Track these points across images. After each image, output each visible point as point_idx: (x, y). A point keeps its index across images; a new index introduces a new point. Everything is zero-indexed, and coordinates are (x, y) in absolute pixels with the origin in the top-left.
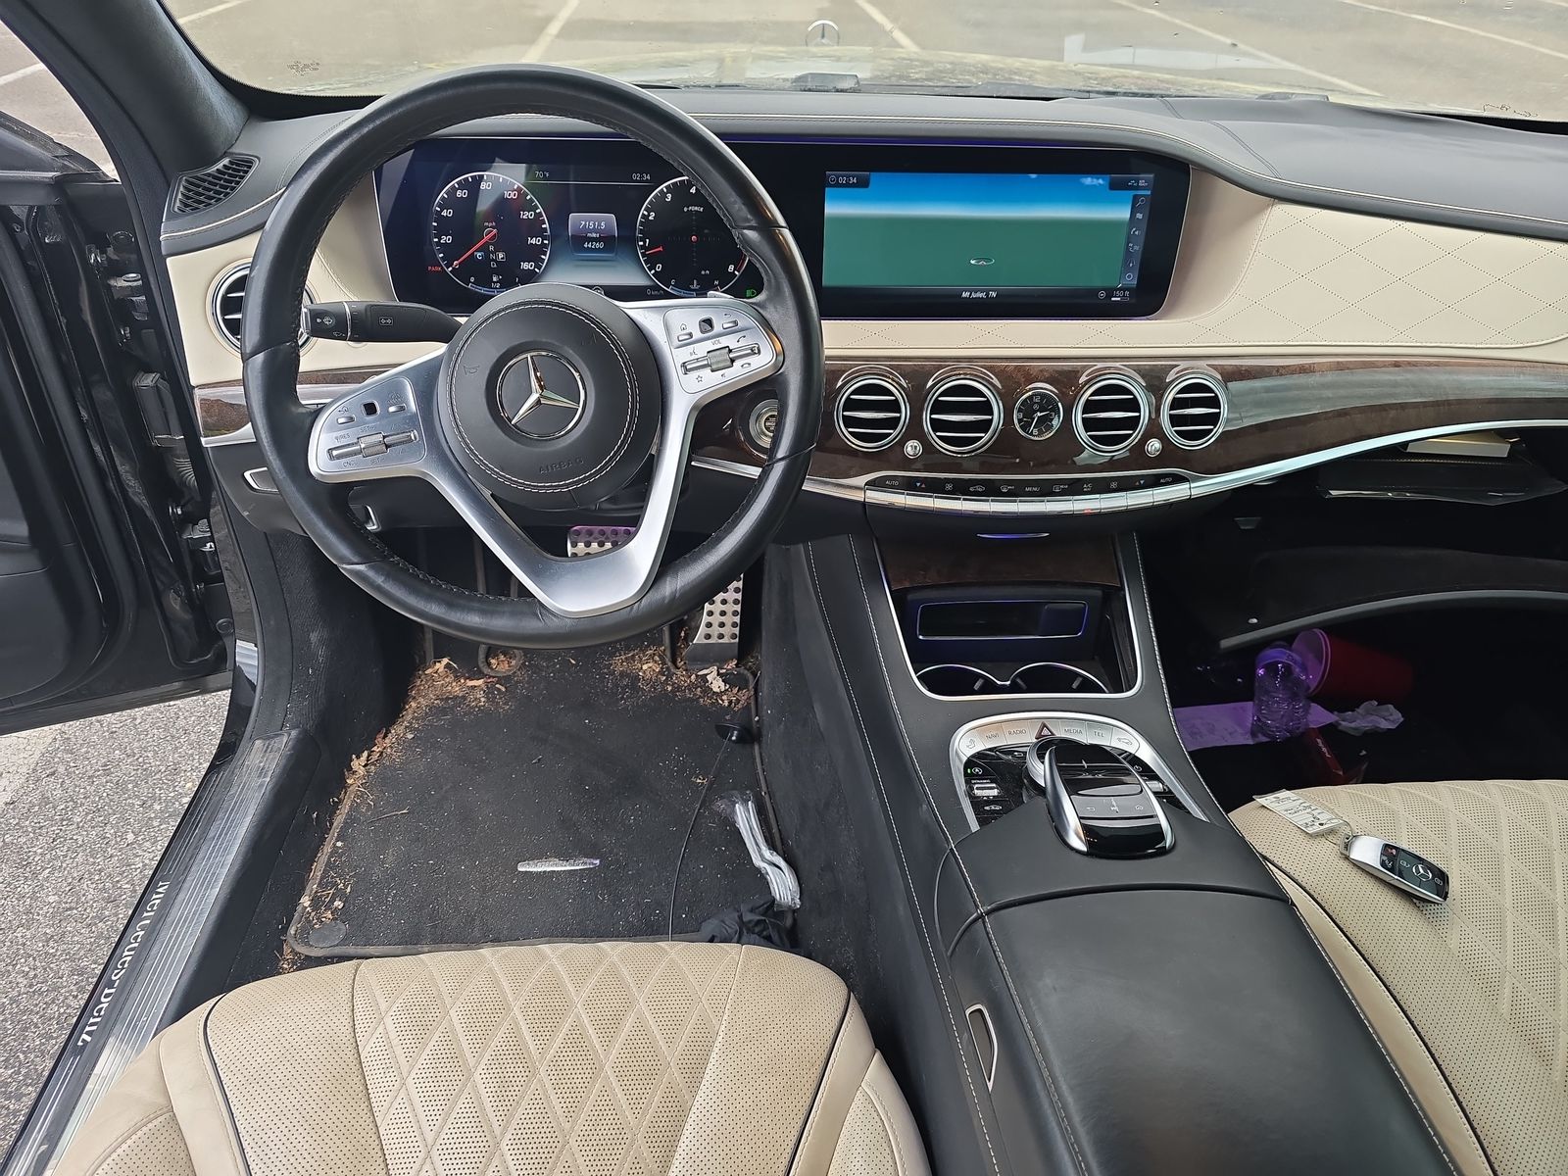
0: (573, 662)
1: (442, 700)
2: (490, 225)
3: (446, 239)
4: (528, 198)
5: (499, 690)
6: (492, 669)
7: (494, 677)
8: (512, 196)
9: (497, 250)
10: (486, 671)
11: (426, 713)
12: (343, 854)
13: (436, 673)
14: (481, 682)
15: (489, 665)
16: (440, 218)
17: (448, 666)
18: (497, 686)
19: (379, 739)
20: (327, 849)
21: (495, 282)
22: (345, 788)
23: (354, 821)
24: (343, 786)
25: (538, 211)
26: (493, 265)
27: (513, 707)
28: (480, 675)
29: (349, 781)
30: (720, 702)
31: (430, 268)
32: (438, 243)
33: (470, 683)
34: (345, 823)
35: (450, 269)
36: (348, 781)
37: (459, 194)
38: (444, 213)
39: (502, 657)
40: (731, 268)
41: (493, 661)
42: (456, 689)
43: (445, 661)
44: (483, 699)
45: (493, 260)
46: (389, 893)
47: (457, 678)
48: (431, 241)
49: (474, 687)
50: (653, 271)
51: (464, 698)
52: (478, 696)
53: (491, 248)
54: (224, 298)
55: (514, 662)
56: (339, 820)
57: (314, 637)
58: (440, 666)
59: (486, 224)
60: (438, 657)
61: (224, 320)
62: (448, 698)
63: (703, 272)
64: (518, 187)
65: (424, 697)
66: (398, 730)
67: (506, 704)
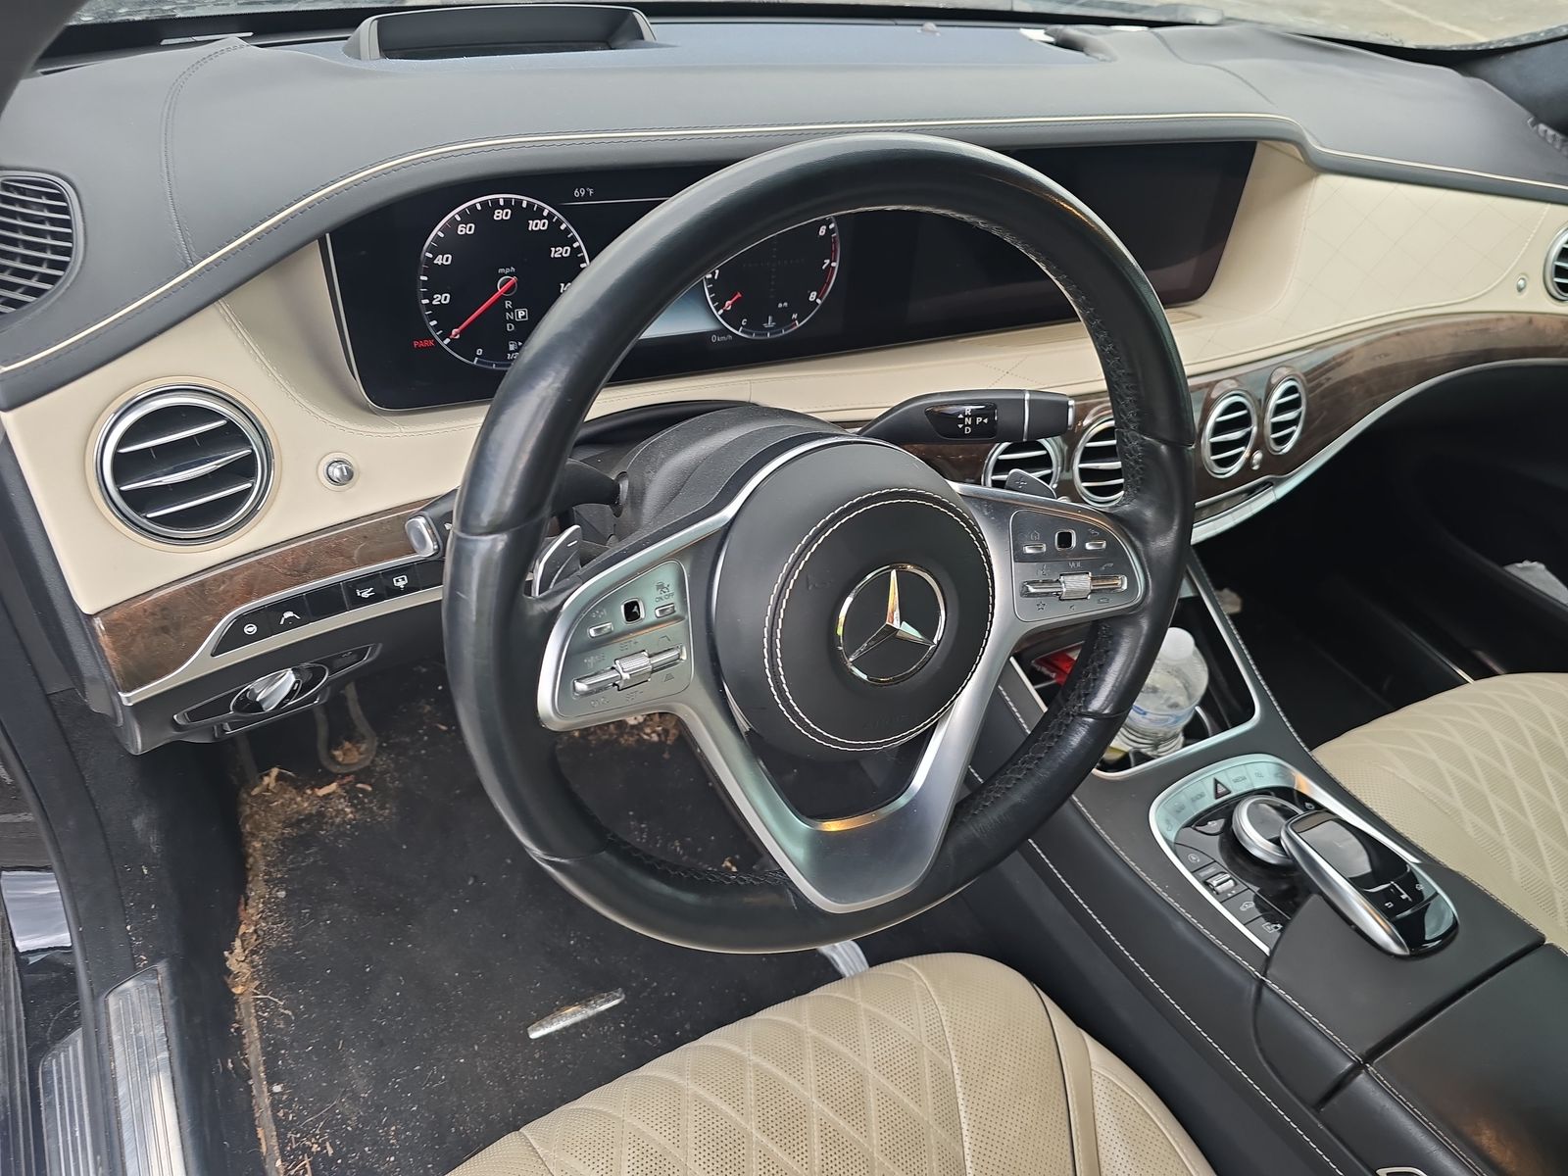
0: (444, 728)
1: (291, 826)
2: (507, 271)
3: (442, 299)
4: (563, 227)
5: (363, 791)
6: (339, 763)
7: (348, 775)
8: (540, 227)
9: (516, 306)
10: (335, 769)
11: (281, 852)
12: (291, 1100)
13: (268, 790)
14: (333, 786)
15: (333, 758)
16: (432, 269)
17: (279, 777)
18: (359, 785)
19: (242, 914)
20: (263, 1102)
21: (511, 352)
22: (236, 1002)
23: (277, 1046)
24: (231, 1000)
25: (575, 245)
26: (510, 328)
27: (394, 810)
28: (328, 778)
29: (238, 990)
30: (645, 737)
31: (415, 344)
32: (429, 306)
33: (321, 792)
34: (265, 1053)
35: (447, 341)
36: (233, 990)
37: (462, 230)
38: (439, 261)
39: (347, 745)
40: (813, 296)
41: (337, 753)
42: (304, 804)
43: (275, 771)
44: (348, 810)
45: (510, 321)
46: (387, 1133)
47: (300, 790)
48: (417, 303)
49: (327, 796)
50: (721, 311)
51: (321, 814)
52: (340, 807)
53: (508, 304)
54: (116, 456)
55: (363, 747)
56: (254, 1054)
57: (138, 823)
58: (269, 780)
59: (501, 270)
60: (264, 770)
61: (121, 493)
62: (299, 822)
63: (780, 305)
64: (550, 213)
65: (265, 829)
66: (257, 889)
67: (382, 807)
